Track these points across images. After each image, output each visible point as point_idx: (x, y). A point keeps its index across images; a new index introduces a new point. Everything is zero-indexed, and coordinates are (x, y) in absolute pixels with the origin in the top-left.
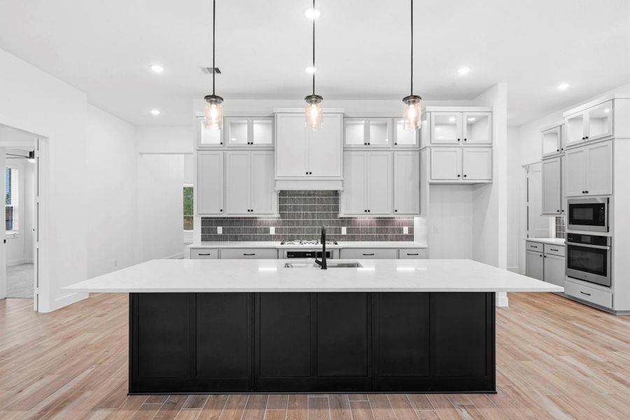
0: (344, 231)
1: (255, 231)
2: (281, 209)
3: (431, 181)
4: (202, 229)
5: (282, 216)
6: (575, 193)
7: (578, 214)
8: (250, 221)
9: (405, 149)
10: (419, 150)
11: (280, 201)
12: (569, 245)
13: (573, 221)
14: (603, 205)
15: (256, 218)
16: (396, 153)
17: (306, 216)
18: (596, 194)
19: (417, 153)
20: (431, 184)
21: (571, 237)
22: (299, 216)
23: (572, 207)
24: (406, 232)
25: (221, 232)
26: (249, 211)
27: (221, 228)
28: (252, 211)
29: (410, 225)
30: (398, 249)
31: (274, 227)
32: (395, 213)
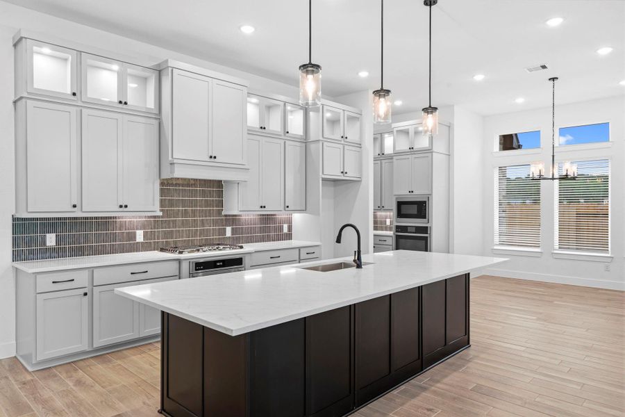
0: (228, 232)
1: (114, 237)
2: (162, 204)
3: (324, 176)
4: (14, 240)
6: (403, 192)
7: (405, 210)
8: (104, 223)
9: (295, 139)
10: (305, 141)
12: (397, 236)
13: (400, 214)
14: (425, 202)
15: (115, 218)
16: (287, 142)
17: (185, 213)
18: (418, 193)
19: (304, 145)
20: (324, 180)
21: (399, 229)
22: (176, 214)
23: (400, 204)
24: (285, 230)
25: (54, 243)
26: (121, 206)
27: (53, 235)
28: (126, 206)
29: (290, 222)
30: (299, 248)
31: (142, 231)
32: (287, 209)
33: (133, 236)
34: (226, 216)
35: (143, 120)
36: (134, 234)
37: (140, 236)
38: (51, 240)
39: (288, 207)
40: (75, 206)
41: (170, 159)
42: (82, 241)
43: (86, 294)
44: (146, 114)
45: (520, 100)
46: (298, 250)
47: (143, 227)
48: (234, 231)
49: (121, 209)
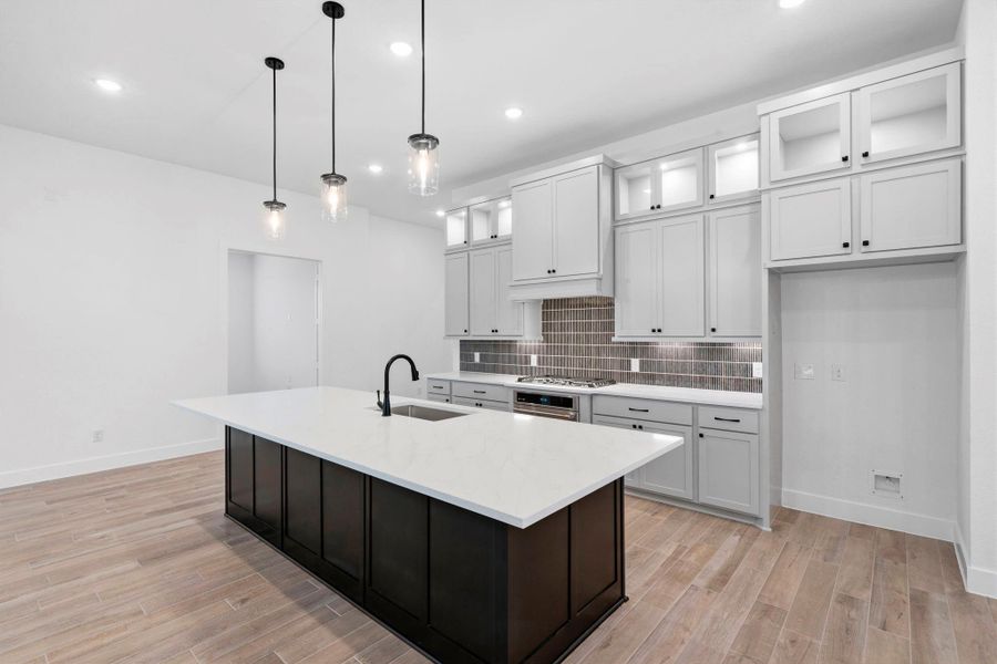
0: (635, 365)
1: (513, 359)
2: (544, 328)
3: (772, 265)
4: (461, 355)
5: (547, 338)
9: (731, 204)
11: (545, 316)
15: (515, 341)
16: (713, 216)
24: (758, 373)
28: (496, 331)
30: (694, 406)
31: (536, 356)
32: (713, 334)
33: (527, 360)
39: (713, 331)
40: (466, 331)
46: (689, 407)
47: (537, 351)
48: (644, 366)
49: (493, 334)
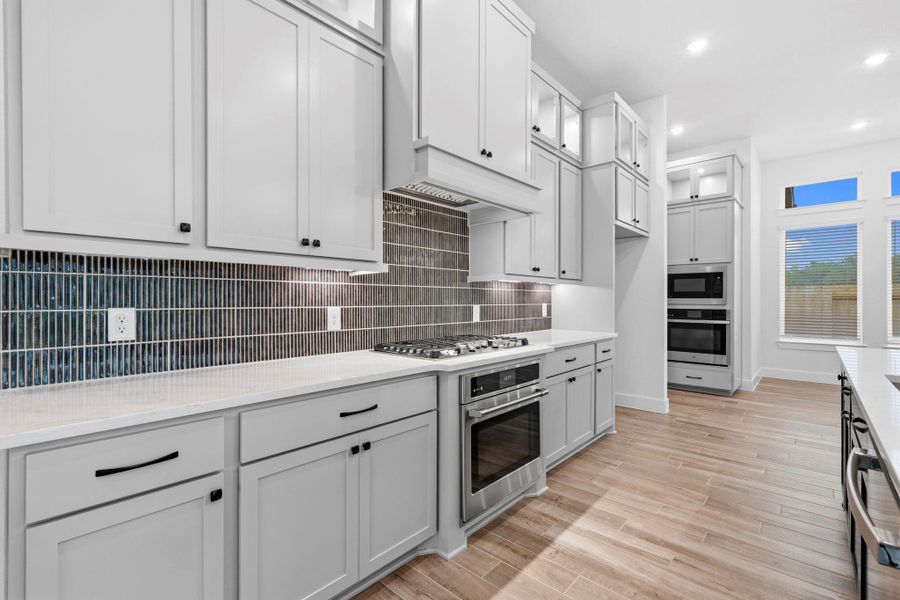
3: (617, 223)
6: (680, 260)
9: (571, 160)
10: (581, 165)
12: (670, 323)
13: (675, 293)
14: (720, 274)
16: (562, 164)
18: (707, 262)
19: (580, 172)
21: (674, 313)
23: (674, 278)
24: (545, 314)
25: (130, 334)
26: (305, 243)
27: (130, 313)
28: (317, 244)
29: (548, 300)
30: (595, 344)
31: (339, 308)
32: (563, 276)
33: (320, 319)
34: (473, 284)
35: (353, 48)
36: (324, 313)
37: (334, 321)
38: (122, 324)
39: (564, 272)
40: (185, 228)
41: (415, 138)
42: (206, 327)
43: (216, 495)
44: (361, 39)
45: (859, 125)
46: (593, 346)
47: (340, 300)
48: (484, 313)
49: (306, 250)
